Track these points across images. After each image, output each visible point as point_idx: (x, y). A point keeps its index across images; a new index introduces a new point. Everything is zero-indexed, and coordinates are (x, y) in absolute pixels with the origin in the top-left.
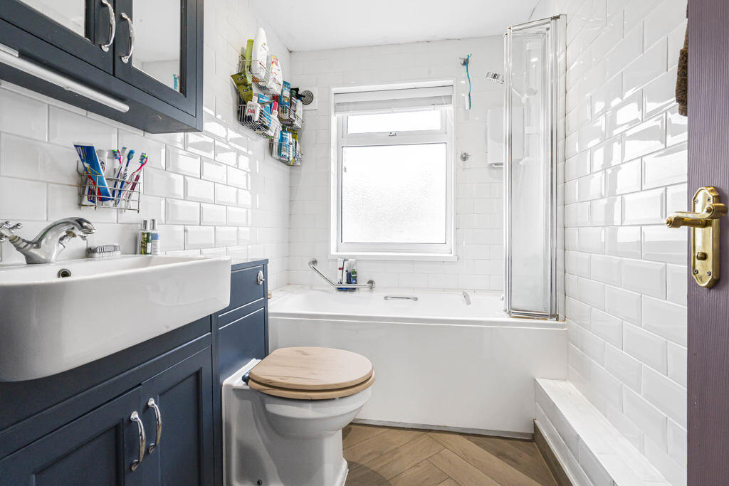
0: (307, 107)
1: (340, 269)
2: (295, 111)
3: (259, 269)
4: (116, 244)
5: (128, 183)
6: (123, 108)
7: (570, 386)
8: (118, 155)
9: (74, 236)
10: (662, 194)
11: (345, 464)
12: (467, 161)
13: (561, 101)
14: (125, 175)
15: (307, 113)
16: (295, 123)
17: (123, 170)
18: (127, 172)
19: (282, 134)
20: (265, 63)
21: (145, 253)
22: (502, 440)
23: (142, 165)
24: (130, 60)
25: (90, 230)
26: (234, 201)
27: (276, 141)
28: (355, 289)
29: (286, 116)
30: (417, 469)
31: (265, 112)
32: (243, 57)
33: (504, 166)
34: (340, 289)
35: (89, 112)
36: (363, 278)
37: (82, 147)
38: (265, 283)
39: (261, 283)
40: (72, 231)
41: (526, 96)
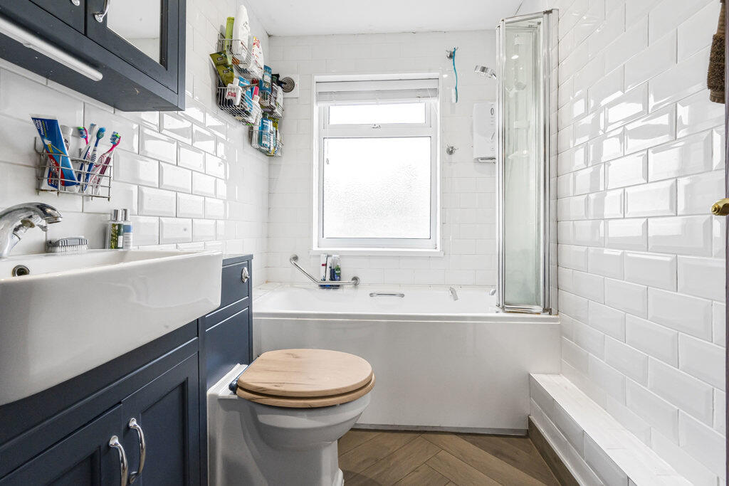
0: (288, 95)
1: (323, 265)
2: (276, 98)
3: (243, 265)
4: (83, 237)
5: (97, 166)
6: (96, 75)
7: (564, 380)
8: (84, 132)
9: (32, 226)
10: (672, 186)
11: (340, 474)
12: (453, 155)
13: (554, 94)
14: (94, 156)
15: (288, 101)
16: (276, 110)
17: (91, 151)
18: (97, 153)
19: (263, 122)
20: (246, 44)
21: (116, 247)
22: (497, 438)
23: (114, 146)
24: (105, 19)
25: (56, 218)
26: (213, 191)
27: (256, 128)
28: (338, 286)
29: (267, 103)
30: (416, 474)
31: (247, 97)
32: (222, 36)
33: (497, 161)
34: (323, 287)
35: (49, 81)
36: (346, 275)
37: (42, 120)
38: (250, 281)
39: (246, 280)
40: (30, 220)
41: (515, 90)
